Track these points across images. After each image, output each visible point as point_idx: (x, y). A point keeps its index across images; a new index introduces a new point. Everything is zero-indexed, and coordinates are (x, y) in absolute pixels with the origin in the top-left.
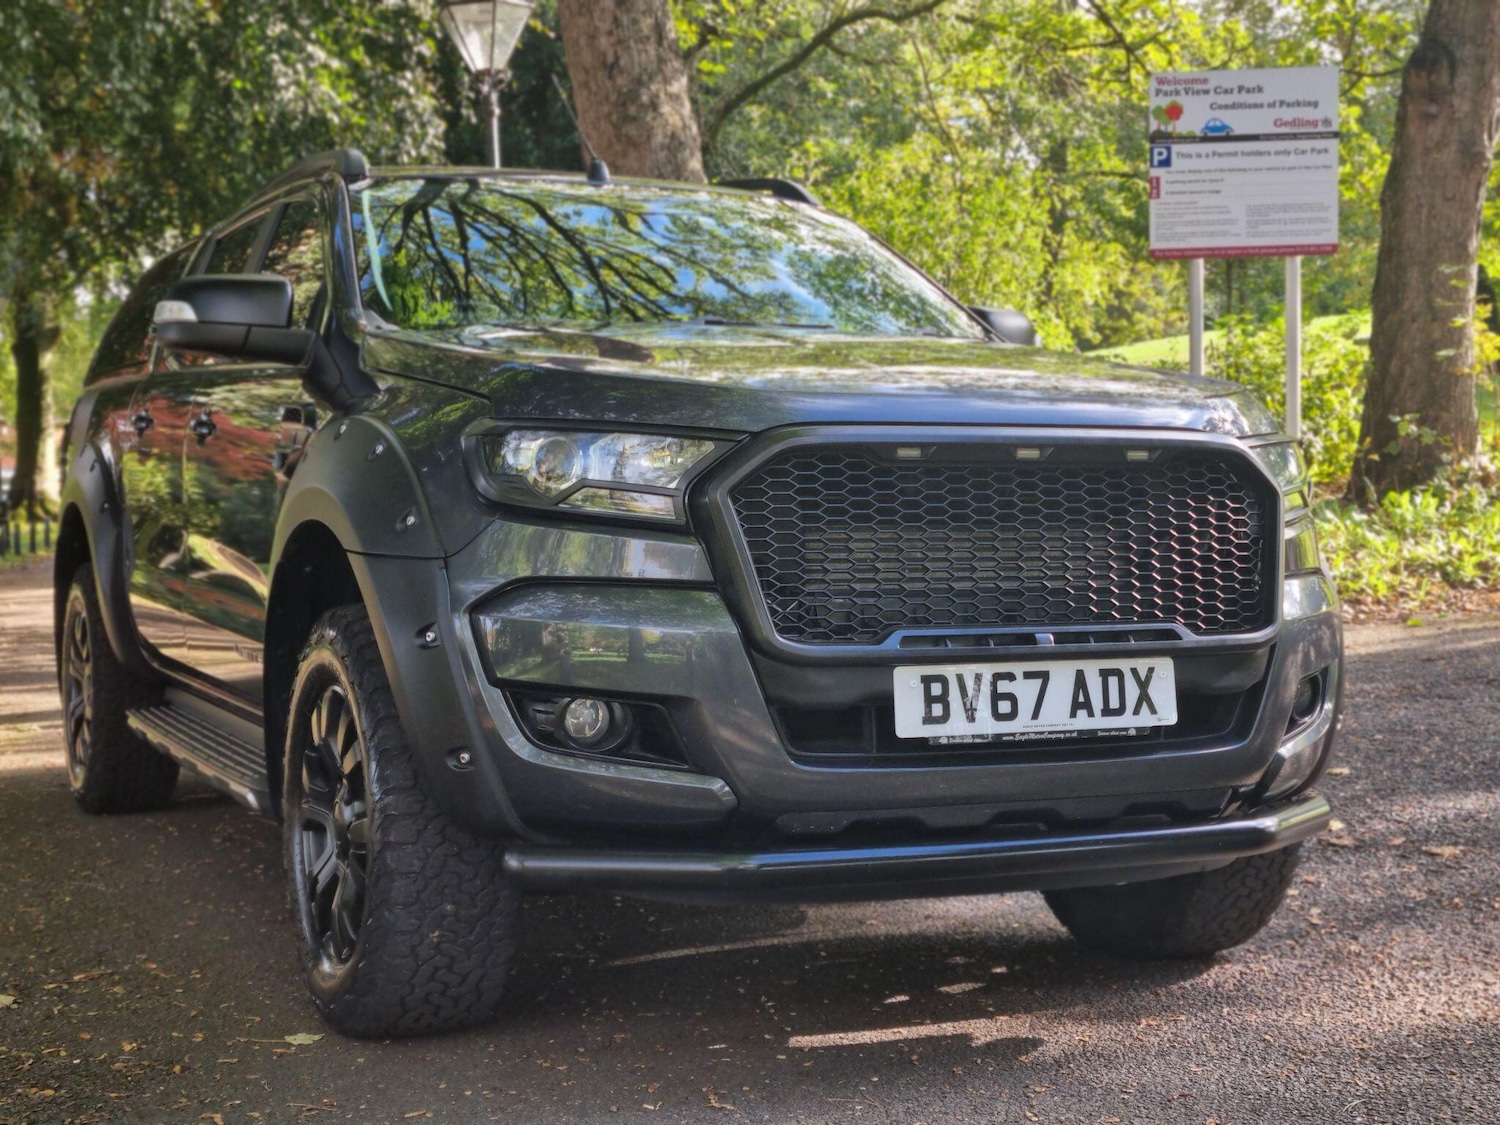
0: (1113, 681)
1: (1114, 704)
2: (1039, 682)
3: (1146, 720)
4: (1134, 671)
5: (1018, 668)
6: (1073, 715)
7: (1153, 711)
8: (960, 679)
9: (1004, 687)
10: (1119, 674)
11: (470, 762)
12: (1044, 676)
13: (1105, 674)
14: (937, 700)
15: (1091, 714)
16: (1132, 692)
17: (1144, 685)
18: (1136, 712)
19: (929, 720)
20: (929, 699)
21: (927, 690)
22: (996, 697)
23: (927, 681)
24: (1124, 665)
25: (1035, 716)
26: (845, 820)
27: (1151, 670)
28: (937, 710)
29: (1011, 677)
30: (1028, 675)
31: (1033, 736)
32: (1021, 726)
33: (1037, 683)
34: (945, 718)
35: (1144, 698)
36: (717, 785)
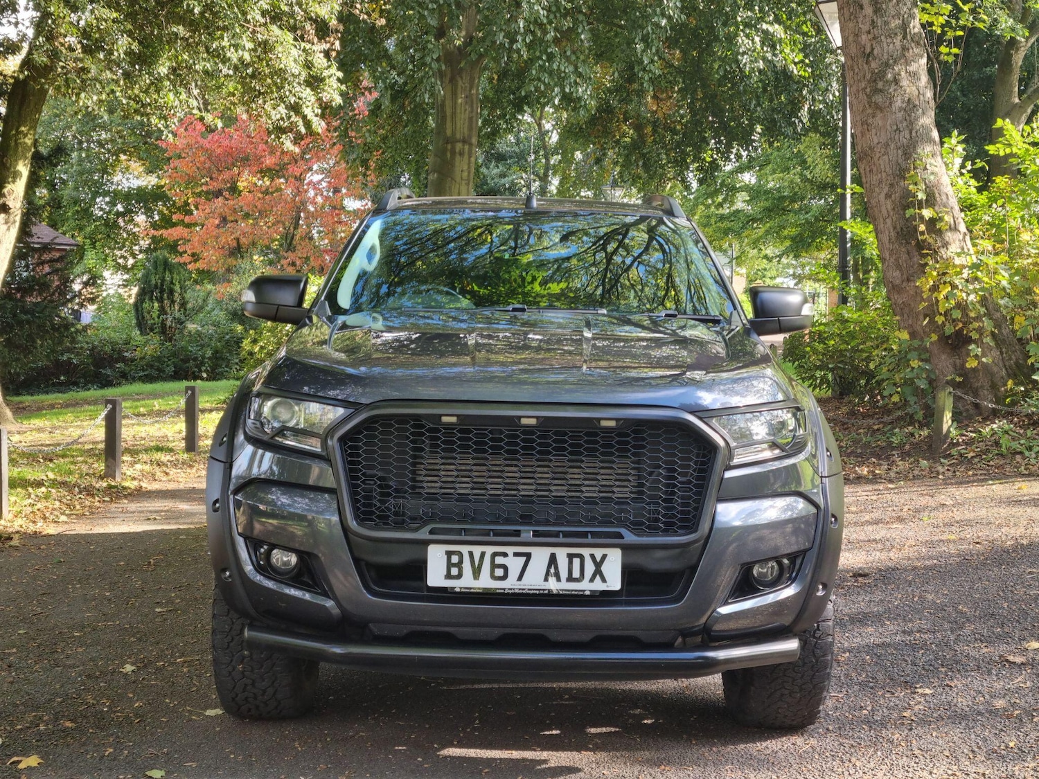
0: (576, 562)
1: (576, 574)
2: (524, 559)
3: (598, 586)
4: (593, 556)
5: (510, 550)
6: (546, 580)
7: (604, 580)
8: (471, 554)
9: (499, 560)
10: (581, 557)
11: (230, 576)
12: (528, 556)
13: (571, 557)
14: (454, 565)
15: (559, 579)
16: (590, 568)
17: (598, 565)
18: (592, 580)
19: (448, 576)
20: (450, 565)
21: (449, 559)
22: (494, 566)
23: (449, 554)
24: (586, 552)
25: (520, 578)
26: (405, 630)
27: (604, 557)
28: (454, 571)
29: (505, 555)
30: (516, 554)
31: (517, 591)
32: (511, 584)
33: (523, 559)
34: (459, 576)
35: (598, 572)
36: (330, 604)
